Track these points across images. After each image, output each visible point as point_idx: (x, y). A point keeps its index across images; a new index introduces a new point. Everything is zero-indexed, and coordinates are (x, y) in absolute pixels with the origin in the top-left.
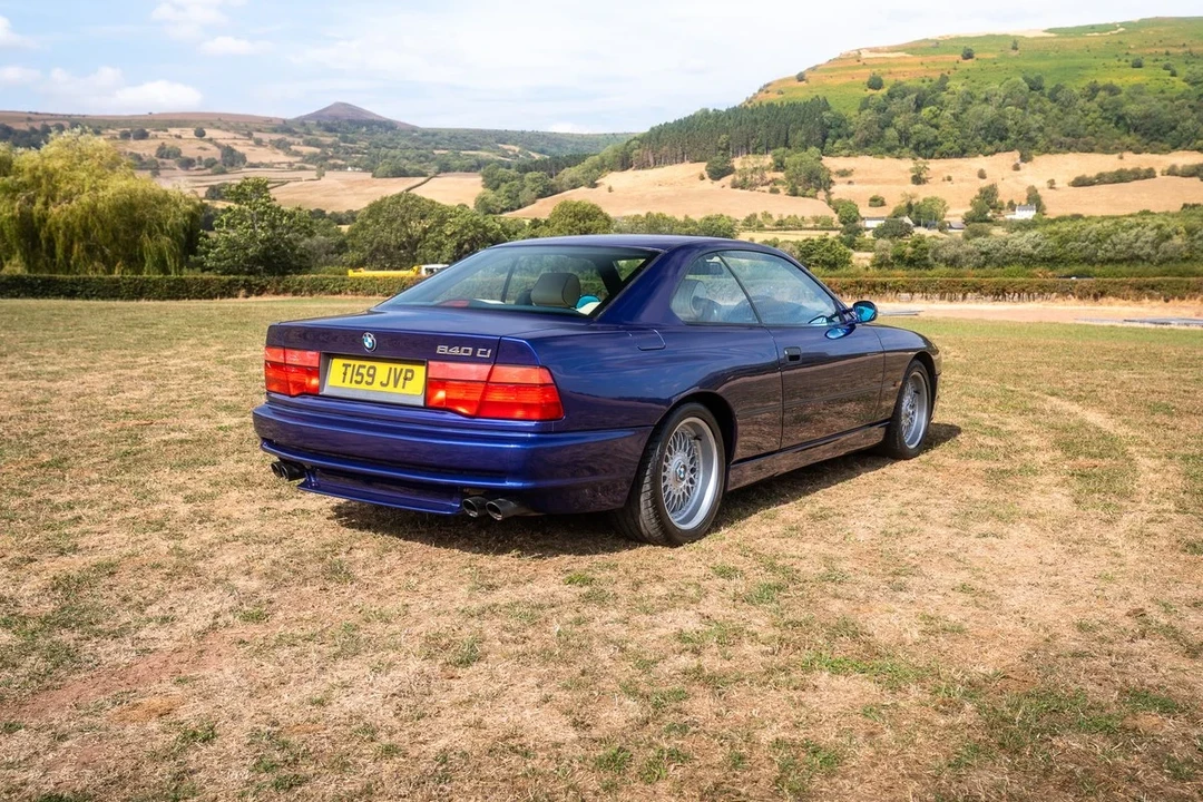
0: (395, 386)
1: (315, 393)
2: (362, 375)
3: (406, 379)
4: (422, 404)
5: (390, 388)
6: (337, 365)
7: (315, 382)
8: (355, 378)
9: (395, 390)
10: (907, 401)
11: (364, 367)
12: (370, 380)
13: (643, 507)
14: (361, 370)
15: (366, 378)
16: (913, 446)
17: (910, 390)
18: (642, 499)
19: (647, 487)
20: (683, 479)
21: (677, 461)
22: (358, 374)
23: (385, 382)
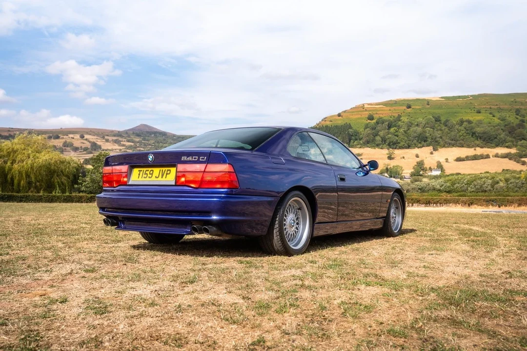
0: (162, 178)
1: (125, 184)
2: (147, 174)
3: (167, 174)
4: (174, 184)
5: (160, 178)
6: (136, 171)
7: (125, 179)
8: (144, 176)
9: (162, 179)
10: (392, 211)
11: (148, 170)
12: (151, 176)
13: (275, 235)
14: (147, 172)
15: (149, 175)
16: (396, 232)
17: (393, 206)
18: (275, 232)
19: (277, 226)
20: (293, 226)
21: (290, 218)
22: (145, 174)
23: (157, 176)
